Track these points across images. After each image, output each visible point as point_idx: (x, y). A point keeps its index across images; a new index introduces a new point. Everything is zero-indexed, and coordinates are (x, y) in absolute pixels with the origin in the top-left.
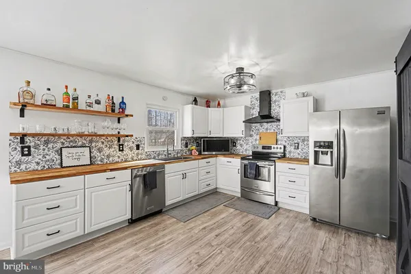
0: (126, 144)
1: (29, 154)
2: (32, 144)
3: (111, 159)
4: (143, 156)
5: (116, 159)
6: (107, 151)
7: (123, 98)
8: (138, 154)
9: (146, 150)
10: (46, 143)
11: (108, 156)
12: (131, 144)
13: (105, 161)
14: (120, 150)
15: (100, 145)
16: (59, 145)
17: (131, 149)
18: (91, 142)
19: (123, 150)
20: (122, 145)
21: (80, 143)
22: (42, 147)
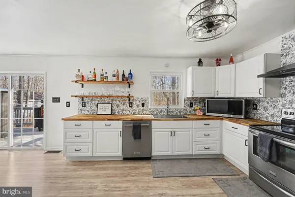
0: (134, 102)
1: (85, 106)
2: (86, 101)
3: (124, 112)
4: (147, 112)
5: (128, 112)
6: (122, 107)
7: (130, 70)
8: (143, 110)
9: (149, 108)
10: (92, 100)
11: (123, 110)
12: (138, 103)
13: (121, 113)
14: (130, 107)
15: (118, 102)
16: (97, 102)
17: (138, 106)
18: (112, 100)
19: (132, 107)
20: (132, 103)
21: (107, 102)
22: (90, 103)
